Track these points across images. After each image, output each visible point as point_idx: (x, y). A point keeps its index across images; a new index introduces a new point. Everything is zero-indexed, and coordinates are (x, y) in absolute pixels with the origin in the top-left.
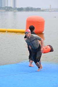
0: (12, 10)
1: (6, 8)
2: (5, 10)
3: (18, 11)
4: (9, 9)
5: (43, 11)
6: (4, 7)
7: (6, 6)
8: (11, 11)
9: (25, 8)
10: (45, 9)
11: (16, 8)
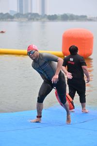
0: (39, 18)
1: (29, 16)
2: (27, 19)
3: (48, 20)
4: (33, 17)
5: (90, 20)
6: (25, 14)
7: (30, 12)
8: (37, 20)
9: (62, 15)
10: (94, 18)
11: (46, 15)
